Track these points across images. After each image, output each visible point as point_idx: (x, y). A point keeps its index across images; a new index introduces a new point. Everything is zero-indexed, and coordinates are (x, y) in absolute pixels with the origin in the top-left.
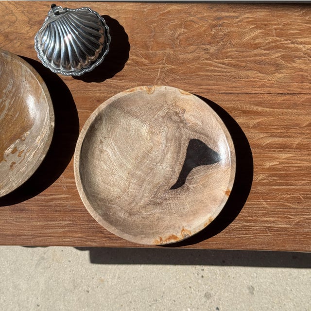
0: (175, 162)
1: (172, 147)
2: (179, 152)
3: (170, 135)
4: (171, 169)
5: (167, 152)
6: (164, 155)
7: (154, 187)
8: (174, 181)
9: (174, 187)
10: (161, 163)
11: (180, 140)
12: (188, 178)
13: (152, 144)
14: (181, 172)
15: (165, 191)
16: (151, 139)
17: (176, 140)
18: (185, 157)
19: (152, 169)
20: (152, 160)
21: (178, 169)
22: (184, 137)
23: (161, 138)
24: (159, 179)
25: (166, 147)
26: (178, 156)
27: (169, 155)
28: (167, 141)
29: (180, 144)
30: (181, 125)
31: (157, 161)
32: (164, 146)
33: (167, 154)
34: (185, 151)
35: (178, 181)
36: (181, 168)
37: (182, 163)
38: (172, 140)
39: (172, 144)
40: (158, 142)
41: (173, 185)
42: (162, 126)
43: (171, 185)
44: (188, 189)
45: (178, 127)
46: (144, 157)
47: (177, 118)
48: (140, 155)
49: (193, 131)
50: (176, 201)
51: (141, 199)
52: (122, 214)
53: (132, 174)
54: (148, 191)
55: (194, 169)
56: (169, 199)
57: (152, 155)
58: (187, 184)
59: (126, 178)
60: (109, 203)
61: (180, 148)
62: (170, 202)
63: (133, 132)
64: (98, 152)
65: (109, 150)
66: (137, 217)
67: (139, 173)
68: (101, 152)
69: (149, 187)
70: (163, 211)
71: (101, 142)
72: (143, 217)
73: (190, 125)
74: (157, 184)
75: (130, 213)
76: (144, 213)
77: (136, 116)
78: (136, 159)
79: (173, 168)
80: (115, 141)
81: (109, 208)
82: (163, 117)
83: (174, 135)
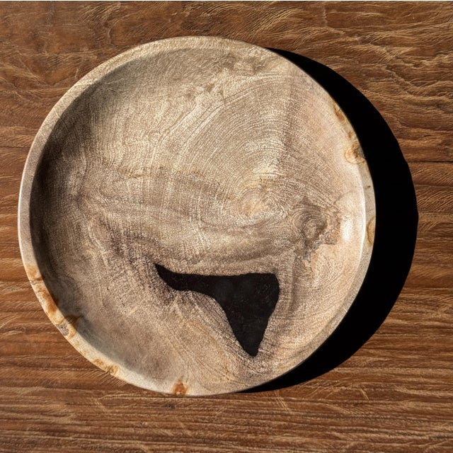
0: (216, 258)
1: (246, 240)
2: (240, 257)
3: (270, 228)
4: (198, 253)
5: (233, 234)
6: (225, 230)
7: (149, 229)
8: (174, 266)
9: (163, 272)
10: (204, 229)
11: (266, 252)
12: (190, 293)
13: (239, 196)
14: (200, 277)
15: (148, 256)
16: (249, 192)
17: (265, 243)
18: (232, 273)
19: (186, 213)
20: (206, 208)
21: (203, 268)
22: (275, 259)
23: (258, 209)
24: (168, 235)
25: (244, 228)
26: (230, 259)
27: (226, 240)
28: (255, 225)
29: (257, 255)
30: (300, 245)
31: (207, 219)
32: (244, 223)
33: (229, 234)
34: (247, 271)
35: (178, 275)
36: (208, 273)
37: (218, 273)
38: (261, 234)
39: (253, 239)
40: (249, 208)
41: (166, 267)
42: (284, 204)
43: (164, 263)
44: (167, 301)
45: (294, 241)
46: (206, 189)
47: (313, 230)
48: (209, 179)
49: (294, 274)
50: (134, 284)
51: (117, 211)
52: (72, 181)
53: (162, 174)
54: (137, 218)
55: (212, 301)
56: (134, 268)
57: (216, 204)
58: (178, 295)
59: (149, 165)
60: (85, 147)
61: (250, 257)
62: (128, 272)
63: (253, 147)
64: (184, 88)
65: (198, 109)
66: (75, 214)
67: (170, 188)
68: (189, 95)
69: (146, 218)
70: (106, 262)
71: (209, 88)
72: (79, 227)
73: (307, 265)
74: (158, 234)
75: (79, 198)
76: (89, 227)
77: (289, 142)
78: (197, 173)
79: (202, 256)
80: (222, 116)
81: (74, 152)
82: (305, 201)
83: (272, 236)
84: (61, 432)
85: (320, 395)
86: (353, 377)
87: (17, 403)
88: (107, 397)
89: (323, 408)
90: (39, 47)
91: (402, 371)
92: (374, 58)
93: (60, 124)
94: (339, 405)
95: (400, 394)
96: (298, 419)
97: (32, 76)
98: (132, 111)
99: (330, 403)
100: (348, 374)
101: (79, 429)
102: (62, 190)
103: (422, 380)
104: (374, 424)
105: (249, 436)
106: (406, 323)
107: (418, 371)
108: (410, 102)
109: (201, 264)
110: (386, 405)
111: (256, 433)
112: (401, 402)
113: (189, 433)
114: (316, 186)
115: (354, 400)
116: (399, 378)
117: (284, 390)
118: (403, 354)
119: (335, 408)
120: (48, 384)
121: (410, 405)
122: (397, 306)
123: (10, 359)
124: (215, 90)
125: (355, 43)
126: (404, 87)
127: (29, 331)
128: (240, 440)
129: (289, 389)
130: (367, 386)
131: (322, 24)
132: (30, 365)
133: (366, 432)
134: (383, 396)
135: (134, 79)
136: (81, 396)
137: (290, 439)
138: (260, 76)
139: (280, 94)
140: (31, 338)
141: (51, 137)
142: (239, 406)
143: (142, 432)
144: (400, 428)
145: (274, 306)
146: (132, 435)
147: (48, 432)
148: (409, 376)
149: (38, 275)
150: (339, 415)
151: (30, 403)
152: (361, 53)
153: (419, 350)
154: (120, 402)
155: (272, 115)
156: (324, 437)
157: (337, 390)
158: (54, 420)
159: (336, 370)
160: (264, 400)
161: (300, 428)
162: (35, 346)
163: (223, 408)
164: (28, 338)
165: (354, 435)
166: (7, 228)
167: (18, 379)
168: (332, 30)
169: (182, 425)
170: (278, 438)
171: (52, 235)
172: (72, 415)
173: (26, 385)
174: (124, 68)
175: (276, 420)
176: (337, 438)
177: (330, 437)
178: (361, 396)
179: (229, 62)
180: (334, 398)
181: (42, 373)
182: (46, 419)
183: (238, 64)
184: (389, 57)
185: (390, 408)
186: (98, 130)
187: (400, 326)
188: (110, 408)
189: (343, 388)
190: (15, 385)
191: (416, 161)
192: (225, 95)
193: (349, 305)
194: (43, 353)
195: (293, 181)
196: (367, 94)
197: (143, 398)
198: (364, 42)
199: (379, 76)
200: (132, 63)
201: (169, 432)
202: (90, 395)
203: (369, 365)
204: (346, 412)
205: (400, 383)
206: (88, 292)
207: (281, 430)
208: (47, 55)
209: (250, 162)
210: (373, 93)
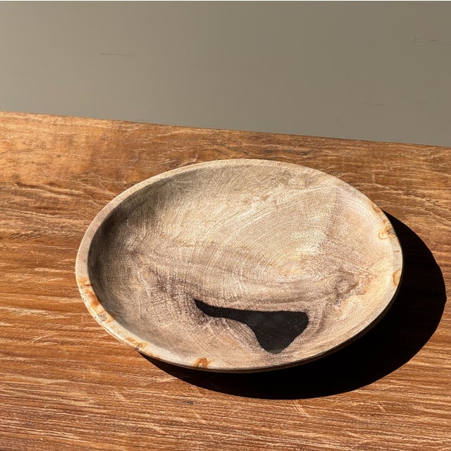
0: (252, 300)
1: (283, 291)
2: (274, 301)
3: (306, 285)
4: (236, 295)
5: (271, 286)
6: (264, 283)
7: (194, 278)
8: (211, 301)
9: (200, 304)
10: (244, 281)
11: (300, 299)
12: (224, 319)
13: (280, 264)
14: (235, 310)
15: (189, 294)
16: (290, 262)
17: (299, 294)
18: (266, 310)
19: (230, 270)
20: (248, 269)
21: (239, 305)
22: (308, 304)
23: (296, 273)
24: (209, 283)
25: (281, 283)
26: (266, 301)
27: (264, 290)
28: (292, 283)
29: (291, 300)
30: (332, 296)
31: (248, 275)
32: (282, 280)
33: (266, 286)
34: (280, 309)
36: (242, 308)
37: (254, 309)
38: (297, 288)
39: (289, 291)
40: (288, 272)
41: (205, 302)
42: (321, 271)
43: (204, 299)
44: (202, 323)
45: (327, 293)
46: (251, 258)
47: (346, 288)
48: (255, 252)
49: (324, 313)
50: (172, 309)
51: (167, 264)
52: (131, 242)
53: (212, 246)
54: (184, 271)
55: (244, 326)
56: (174, 300)
57: (258, 267)
58: (212, 320)
59: (202, 240)
60: (147, 223)
61: (284, 301)
62: (169, 302)
63: (297, 235)
64: (243, 197)
65: (253, 210)
66: (129, 262)
67: (218, 255)
68: (246, 202)
69: (192, 271)
70: (149, 294)
71: (265, 198)
72: (129, 270)
73: (336, 307)
74: (201, 282)
75: (134, 254)
76: (138, 272)
77: (330, 234)
78: (244, 248)
79: (239, 298)
80: (273, 216)
81: (137, 223)
82: (341, 270)
83: (307, 290)
84: (79, 411)
85: (337, 407)
86: (373, 397)
87: (40, 389)
88: (128, 392)
89: (340, 416)
90: (119, 177)
92: (414, 204)
93: (130, 199)
94: (356, 414)
95: (417, 411)
96: (314, 420)
97: (109, 193)
98: (193, 207)
99: (347, 413)
100: (367, 395)
101: (96, 411)
102: (121, 245)
103: (441, 403)
104: (389, 429)
105: (263, 429)
106: (428, 365)
107: (437, 398)
108: (444, 230)
109: (238, 302)
111: (270, 427)
112: (418, 417)
113: (204, 422)
114: (352, 260)
115: (375, 413)
116: (417, 401)
117: (303, 401)
118: (423, 384)
119: (352, 416)
120: (73, 379)
121: (426, 419)
122: (421, 353)
123: (41, 360)
124: (269, 200)
125: (399, 194)
126: (440, 221)
127: (63, 343)
128: (254, 430)
129: (308, 400)
130: (385, 404)
131: (371, 182)
132: (58, 365)
133: (381, 434)
134: (400, 411)
135: (200, 184)
136: (103, 389)
137: (304, 434)
138: (311, 189)
139: (326, 201)
140: (64, 348)
141: (120, 205)
142: (257, 408)
143: (157, 417)
144: (415, 434)
145: (302, 331)
146: (146, 418)
147: (65, 410)
148: (427, 399)
149: (88, 282)
150: (354, 421)
151: (52, 390)
153: (438, 383)
154: (138, 396)
155: (317, 217)
156: (338, 435)
157: (355, 404)
158: (73, 403)
159: (356, 391)
160: (282, 406)
161: (316, 427)
162: (67, 353)
163: (240, 408)
164: (61, 347)
165: (368, 436)
166: (61, 279)
167: (45, 373)
168: (380, 186)
169: (198, 416)
170: (292, 432)
171: (105, 268)
172: (91, 401)
173: (52, 378)
174: (194, 172)
175: (291, 419)
176: (350, 436)
177: (344, 435)
178: (379, 409)
179: (284, 178)
180: (352, 410)
181: (69, 371)
182: (65, 401)
183: (292, 181)
184: (427, 204)
185: (406, 419)
186: (161, 215)
187: (422, 366)
188: (129, 399)
189: (362, 403)
190: (42, 377)
191: (446, 265)
192: (278, 204)
193: (371, 321)
194: (74, 358)
195: (331, 257)
196: (406, 223)
197: (162, 395)
198: (407, 194)
199: (419, 214)
200: (201, 170)
201: (184, 420)
202: (112, 389)
203: (390, 390)
204: (361, 419)
205: (416, 404)
206: (129, 308)
207: (295, 427)
208: (125, 182)
209: (294, 244)
210: (411, 222)
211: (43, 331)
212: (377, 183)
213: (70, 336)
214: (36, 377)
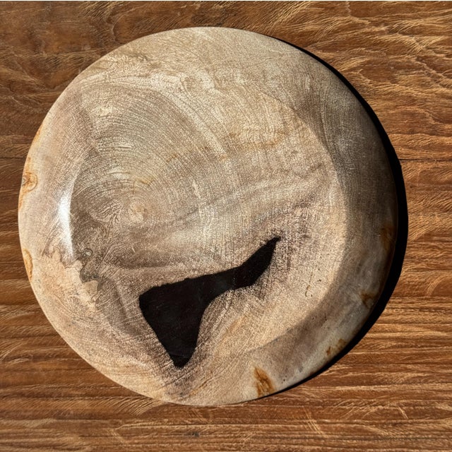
85: (355, 416)
86: (390, 395)
87: (26, 437)
88: (125, 427)
89: (360, 430)
90: (36, 47)
91: (443, 387)
92: (402, 49)
94: (377, 425)
95: (442, 411)
96: (333, 442)
97: (29, 79)
99: (367, 424)
100: (385, 392)
104: (415, 444)
106: (445, 334)
108: (443, 96)
110: (426, 424)
112: (443, 420)
115: (392, 419)
116: (440, 395)
117: (316, 412)
118: (444, 368)
119: (373, 429)
120: (59, 415)
123: (18, 390)
125: (382, 33)
126: (436, 79)
127: (36, 358)
130: (406, 405)
131: (345, 14)
132: (38, 396)
134: (422, 414)
136: (97, 427)
140: (39, 366)
142: (269, 431)
148: (450, 391)
150: (376, 437)
151: (40, 437)
152: (388, 44)
154: (138, 432)
157: (373, 410)
160: (295, 424)
162: (44, 374)
163: (251, 434)
164: (35, 366)
167: (26, 411)
168: (357, 20)
172: (87, 448)
173: (35, 418)
175: (308, 445)
178: (400, 415)
180: (370, 418)
181: (53, 403)
184: (419, 48)
185: (431, 426)
187: (439, 338)
188: (128, 439)
189: (380, 407)
190: (24, 418)
194: (53, 382)
196: (397, 88)
197: (163, 427)
198: (391, 32)
199: (409, 68)
202: (106, 426)
203: (408, 382)
204: (383, 433)
205: (441, 400)
208: (45, 55)
210: (403, 87)
211: (8, 342)
212: (353, 14)
213: (41, 345)
214: (17, 418)
